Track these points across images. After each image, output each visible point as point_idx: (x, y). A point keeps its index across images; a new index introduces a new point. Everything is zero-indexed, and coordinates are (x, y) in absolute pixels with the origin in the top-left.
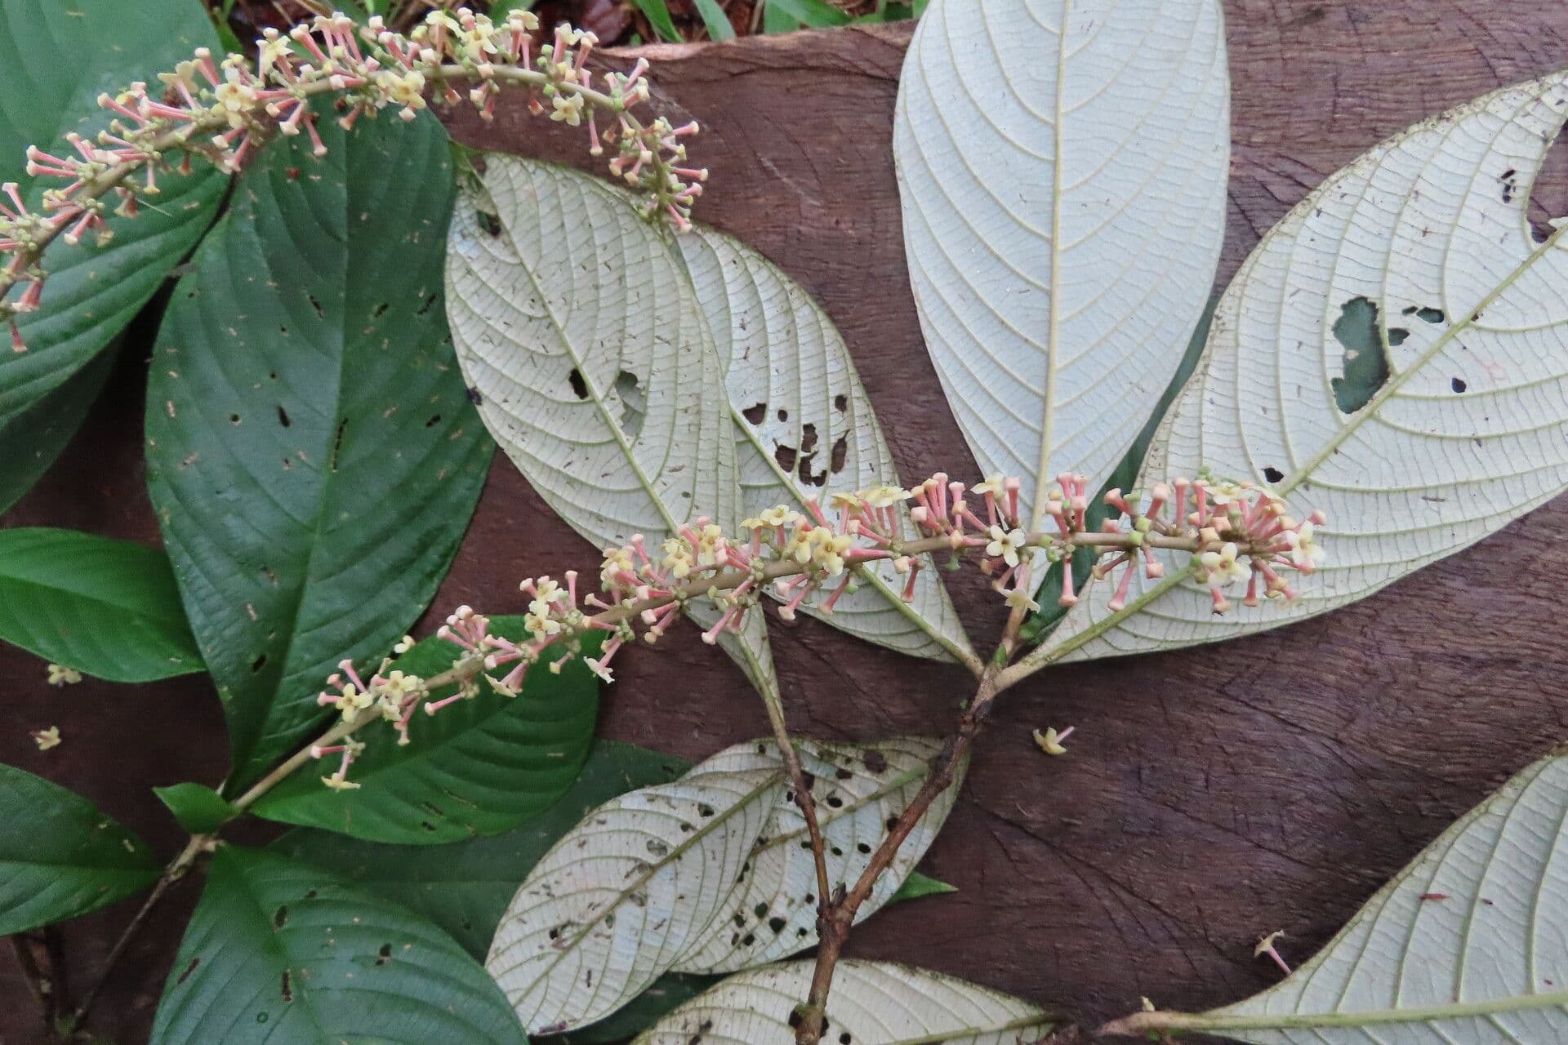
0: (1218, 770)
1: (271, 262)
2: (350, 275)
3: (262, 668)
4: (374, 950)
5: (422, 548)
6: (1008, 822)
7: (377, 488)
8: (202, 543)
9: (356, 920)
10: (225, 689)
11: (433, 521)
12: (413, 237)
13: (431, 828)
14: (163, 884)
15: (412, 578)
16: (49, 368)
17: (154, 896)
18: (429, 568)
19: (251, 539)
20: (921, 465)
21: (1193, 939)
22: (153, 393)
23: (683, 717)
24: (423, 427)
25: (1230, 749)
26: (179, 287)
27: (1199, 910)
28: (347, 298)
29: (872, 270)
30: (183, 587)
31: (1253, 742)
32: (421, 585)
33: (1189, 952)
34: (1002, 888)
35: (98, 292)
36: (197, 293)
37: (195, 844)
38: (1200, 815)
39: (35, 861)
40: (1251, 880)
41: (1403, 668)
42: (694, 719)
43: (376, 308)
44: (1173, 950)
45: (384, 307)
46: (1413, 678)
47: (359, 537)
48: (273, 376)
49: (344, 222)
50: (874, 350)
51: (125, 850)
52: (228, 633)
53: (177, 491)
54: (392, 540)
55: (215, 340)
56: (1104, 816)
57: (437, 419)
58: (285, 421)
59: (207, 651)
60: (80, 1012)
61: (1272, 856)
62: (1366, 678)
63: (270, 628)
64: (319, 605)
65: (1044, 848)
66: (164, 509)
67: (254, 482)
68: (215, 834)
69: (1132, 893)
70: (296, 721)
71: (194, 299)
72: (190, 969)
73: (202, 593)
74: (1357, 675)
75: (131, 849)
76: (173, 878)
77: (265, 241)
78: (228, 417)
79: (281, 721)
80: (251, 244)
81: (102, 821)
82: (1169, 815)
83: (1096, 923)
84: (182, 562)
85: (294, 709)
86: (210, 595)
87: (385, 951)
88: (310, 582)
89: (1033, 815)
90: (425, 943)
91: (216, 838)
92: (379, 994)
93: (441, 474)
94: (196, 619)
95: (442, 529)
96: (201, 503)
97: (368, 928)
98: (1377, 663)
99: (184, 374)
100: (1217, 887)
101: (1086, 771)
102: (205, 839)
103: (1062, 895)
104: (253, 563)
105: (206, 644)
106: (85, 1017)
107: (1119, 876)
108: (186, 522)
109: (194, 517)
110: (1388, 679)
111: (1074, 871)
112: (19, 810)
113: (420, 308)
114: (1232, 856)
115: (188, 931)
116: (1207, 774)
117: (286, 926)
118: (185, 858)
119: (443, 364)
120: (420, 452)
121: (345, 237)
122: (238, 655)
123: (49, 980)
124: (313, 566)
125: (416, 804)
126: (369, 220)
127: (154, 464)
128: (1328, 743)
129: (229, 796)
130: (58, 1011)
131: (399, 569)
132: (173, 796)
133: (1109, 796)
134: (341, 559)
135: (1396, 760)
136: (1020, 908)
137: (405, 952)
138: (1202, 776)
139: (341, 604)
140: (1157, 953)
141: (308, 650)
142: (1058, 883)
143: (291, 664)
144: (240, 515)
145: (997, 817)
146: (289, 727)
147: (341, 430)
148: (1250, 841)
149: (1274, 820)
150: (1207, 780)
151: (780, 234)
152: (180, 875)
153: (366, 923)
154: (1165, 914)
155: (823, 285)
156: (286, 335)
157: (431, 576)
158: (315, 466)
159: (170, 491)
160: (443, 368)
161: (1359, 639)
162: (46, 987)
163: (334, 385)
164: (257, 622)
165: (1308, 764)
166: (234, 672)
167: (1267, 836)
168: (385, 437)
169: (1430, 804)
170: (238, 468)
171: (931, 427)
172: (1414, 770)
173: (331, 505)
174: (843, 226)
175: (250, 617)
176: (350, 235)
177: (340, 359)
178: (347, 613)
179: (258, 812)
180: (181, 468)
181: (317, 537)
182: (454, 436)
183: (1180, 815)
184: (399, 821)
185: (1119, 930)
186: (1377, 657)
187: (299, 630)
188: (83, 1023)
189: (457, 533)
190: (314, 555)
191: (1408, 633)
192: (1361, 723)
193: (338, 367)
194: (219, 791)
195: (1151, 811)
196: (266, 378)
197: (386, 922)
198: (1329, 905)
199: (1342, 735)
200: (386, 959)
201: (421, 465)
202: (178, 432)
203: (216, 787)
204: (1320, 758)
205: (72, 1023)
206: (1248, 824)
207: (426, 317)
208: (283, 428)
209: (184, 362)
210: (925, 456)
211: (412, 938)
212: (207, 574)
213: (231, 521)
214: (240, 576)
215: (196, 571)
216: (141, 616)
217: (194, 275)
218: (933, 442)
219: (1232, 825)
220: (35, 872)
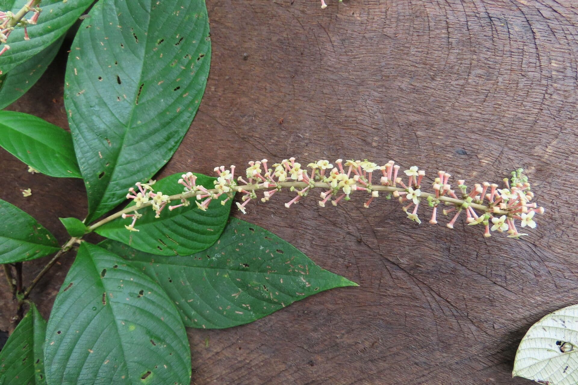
0: (483, 251)
1: (120, 18)
2: (150, 26)
3: (102, 177)
4: (137, 291)
5: (168, 139)
6: (393, 263)
7: (153, 113)
8: (83, 126)
9: (132, 279)
10: (88, 183)
11: (174, 128)
12: (176, 13)
13: (161, 249)
14: (60, 252)
15: (163, 150)
16: (34, 47)
17: (56, 256)
18: (170, 147)
19: (102, 127)
20: (376, 117)
21: (462, 316)
22: (69, 64)
23: (267, 209)
24: (173, 90)
25: (488, 244)
26: (83, 24)
27: (466, 305)
28: (148, 36)
29: (365, 35)
30: (74, 142)
31: (499, 242)
32: (166, 153)
33: (459, 321)
34: (387, 288)
35: (53, 18)
36: (90, 27)
37: (73, 240)
38: (472, 268)
39: (13, 238)
40: (490, 296)
41: (567, 219)
42: (272, 210)
43: (159, 40)
44: (453, 320)
45: (162, 41)
46: (571, 223)
47: (144, 131)
48: (116, 63)
49: (150, 5)
50: (362, 68)
51: (47, 239)
52: (90, 162)
53: (75, 104)
54: (157, 134)
55: (95, 47)
56: (433, 265)
57: (178, 88)
58: (119, 82)
59: (82, 168)
60: (26, 293)
61: (499, 288)
62: (550, 221)
63: (106, 162)
64: (127, 156)
65: (406, 275)
66: (70, 111)
67: (105, 104)
68: (81, 237)
69: (440, 296)
70: (114, 199)
71: (89, 29)
72: (69, 286)
73: (82, 145)
74: (547, 219)
75: (49, 238)
76: (64, 251)
77: (118, 9)
78: (98, 77)
79: (109, 198)
80: (112, 10)
81: (39, 226)
82: (459, 267)
83: (424, 306)
84: (75, 132)
85: (114, 195)
86: (85, 146)
87: (141, 293)
88: (124, 145)
89: (404, 261)
90: (156, 292)
91: (81, 239)
92: (137, 308)
93: (178, 110)
94: (79, 155)
95: (176, 132)
96: (84, 109)
97: (135, 283)
98: (557, 215)
99: (82, 58)
100: (475, 297)
101: (427, 246)
102: (77, 239)
103: (411, 293)
104: (103, 136)
105: (82, 165)
106: (28, 295)
107: (435, 289)
108: (78, 116)
109: (81, 115)
110: (561, 222)
111: (417, 285)
112: (8, 218)
113: (176, 43)
114: (482, 286)
115: (69, 273)
116: (478, 253)
117: (105, 277)
118: (69, 244)
119: (183, 66)
120: (171, 101)
121: (149, 11)
122: (94, 171)
123: (16, 280)
124: (125, 140)
125: (156, 239)
126: (159, 5)
127: (67, 92)
128: (530, 245)
129: (88, 224)
130: (18, 292)
131: (158, 146)
132: (66, 222)
133: (435, 257)
134: (137, 138)
135: (558, 255)
136: (394, 296)
137: (148, 294)
138: (475, 253)
139: (135, 157)
140: (446, 320)
141: (120, 172)
142: (410, 289)
143: (114, 177)
144: (99, 116)
145: (389, 261)
146: (111, 201)
147: (141, 88)
148: (492, 281)
149: (503, 274)
150: (477, 255)
151: (328, 17)
152: (66, 250)
153: (135, 281)
154: (452, 305)
155: (343, 40)
156: (123, 47)
157: (171, 150)
158: (129, 101)
159: (72, 104)
160: (183, 68)
161: (550, 205)
162: (14, 282)
163: (139, 70)
164: (102, 159)
165: (520, 253)
166: (92, 177)
167: (499, 280)
168: (158, 93)
169: (570, 274)
170: (100, 98)
171: (382, 102)
172: (565, 260)
173: (134, 117)
174: (355, 15)
175: (99, 157)
176: (152, 10)
177: (143, 60)
178: (137, 160)
179: (97, 232)
180: (78, 95)
181: (128, 129)
182: (184, 96)
183: (464, 268)
184: (149, 244)
185: (433, 310)
186: (557, 212)
187: (118, 164)
188: (26, 297)
189: (182, 134)
190: (126, 136)
191: (572, 204)
192: (546, 239)
193: (142, 63)
194: (84, 222)
195: (452, 265)
196: (114, 64)
197: (142, 282)
198: (520, 310)
199: (537, 243)
200: (141, 296)
201: (170, 106)
202: (78, 82)
203: (82, 221)
204: (526, 251)
205: (23, 297)
206: (491, 274)
207: (178, 46)
208: (118, 84)
209: (82, 53)
210: (378, 114)
211: (151, 290)
212: (84, 138)
213: (94, 118)
214: (97, 140)
215: (80, 136)
216: (59, 153)
217: (89, 20)
218: (382, 108)
219: (484, 274)
220: (12, 242)
